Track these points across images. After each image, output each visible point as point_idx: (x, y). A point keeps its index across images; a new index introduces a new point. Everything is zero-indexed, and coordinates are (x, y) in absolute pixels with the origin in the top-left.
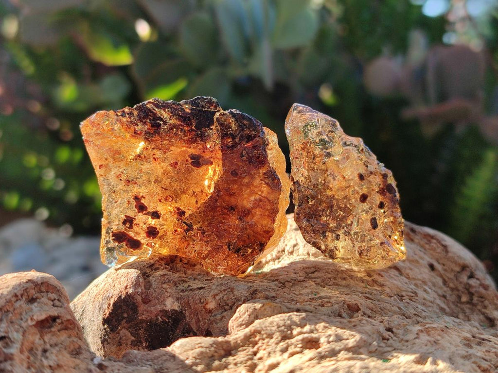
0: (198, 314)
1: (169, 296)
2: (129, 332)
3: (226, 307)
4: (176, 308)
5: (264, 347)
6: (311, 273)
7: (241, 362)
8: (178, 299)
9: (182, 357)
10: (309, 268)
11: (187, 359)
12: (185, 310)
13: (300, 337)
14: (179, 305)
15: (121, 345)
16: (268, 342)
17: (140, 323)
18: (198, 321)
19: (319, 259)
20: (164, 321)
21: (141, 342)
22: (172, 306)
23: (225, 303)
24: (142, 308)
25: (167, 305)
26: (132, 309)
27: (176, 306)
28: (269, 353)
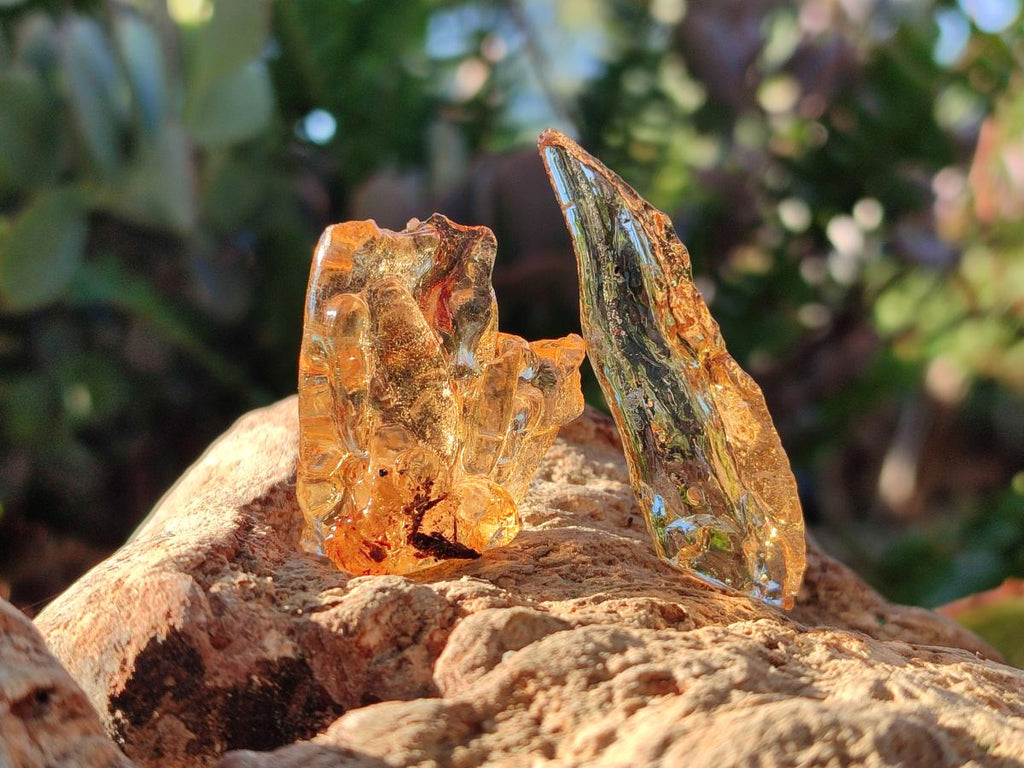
0: (340, 660)
1: (271, 627)
2: (183, 720)
3: (403, 640)
4: (289, 653)
5: (555, 704)
6: (542, 556)
7: (518, 744)
8: (291, 632)
9: (373, 751)
10: (534, 545)
11: (389, 751)
12: (311, 656)
13: (631, 673)
14: (296, 644)
15: (161, 755)
16: (560, 693)
17: (210, 696)
18: (343, 677)
19: (544, 527)
20: (264, 688)
21: (211, 743)
22: (279, 648)
23: (399, 630)
24: (213, 659)
25: (269, 648)
26: (187, 665)
27: (288, 649)
28: (576, 715)
